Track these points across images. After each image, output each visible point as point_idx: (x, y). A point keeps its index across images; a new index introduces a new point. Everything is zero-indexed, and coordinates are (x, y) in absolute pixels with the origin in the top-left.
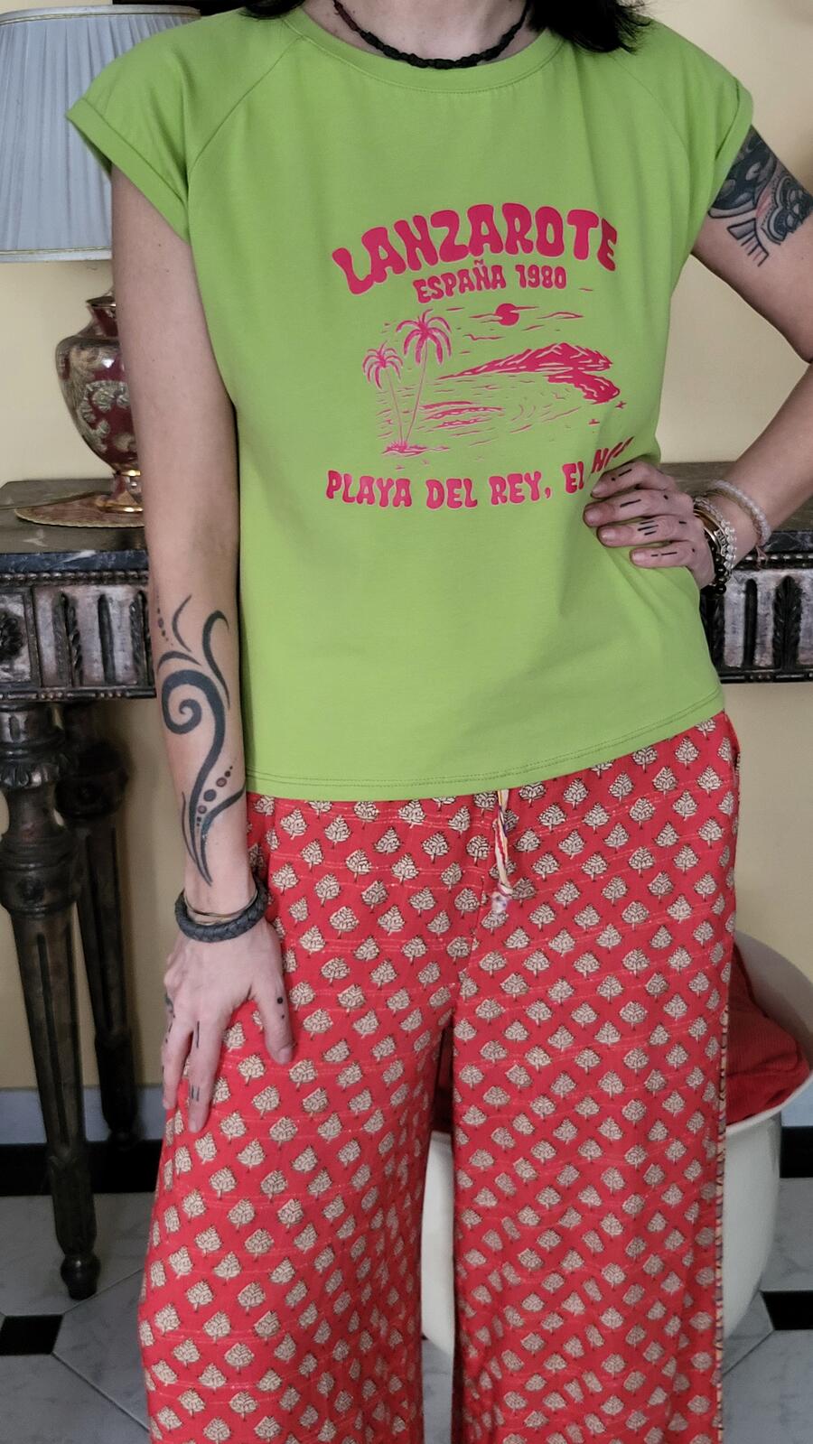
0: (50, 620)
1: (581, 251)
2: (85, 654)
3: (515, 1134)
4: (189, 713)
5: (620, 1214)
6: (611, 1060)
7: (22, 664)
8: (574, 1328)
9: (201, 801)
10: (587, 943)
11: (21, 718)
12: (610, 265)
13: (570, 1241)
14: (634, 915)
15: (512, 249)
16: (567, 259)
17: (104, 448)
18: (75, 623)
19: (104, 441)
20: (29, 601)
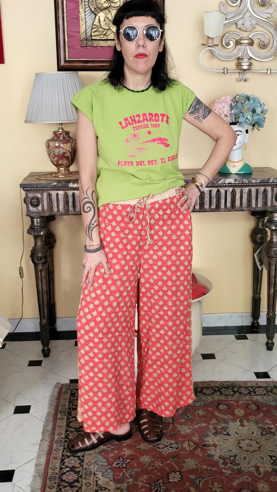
0: (46, 198)
1: (162, 121)
2: (53, 206)
3: (151, 293)
4: (89, 209)
5: (171, 311)
6: (169, 278)
7: (40, 208)
8: (162, 337)
9: (91, 225)
10: (164, 254)
11: (39, 220)
12: (168, 123)
13: (162, 317)
14: (173, 248)
15: (150, 121)
16: (160, 122)
17: (56, 163)
18: (51, 199)
19: (56, 162)
20: (42, 194)
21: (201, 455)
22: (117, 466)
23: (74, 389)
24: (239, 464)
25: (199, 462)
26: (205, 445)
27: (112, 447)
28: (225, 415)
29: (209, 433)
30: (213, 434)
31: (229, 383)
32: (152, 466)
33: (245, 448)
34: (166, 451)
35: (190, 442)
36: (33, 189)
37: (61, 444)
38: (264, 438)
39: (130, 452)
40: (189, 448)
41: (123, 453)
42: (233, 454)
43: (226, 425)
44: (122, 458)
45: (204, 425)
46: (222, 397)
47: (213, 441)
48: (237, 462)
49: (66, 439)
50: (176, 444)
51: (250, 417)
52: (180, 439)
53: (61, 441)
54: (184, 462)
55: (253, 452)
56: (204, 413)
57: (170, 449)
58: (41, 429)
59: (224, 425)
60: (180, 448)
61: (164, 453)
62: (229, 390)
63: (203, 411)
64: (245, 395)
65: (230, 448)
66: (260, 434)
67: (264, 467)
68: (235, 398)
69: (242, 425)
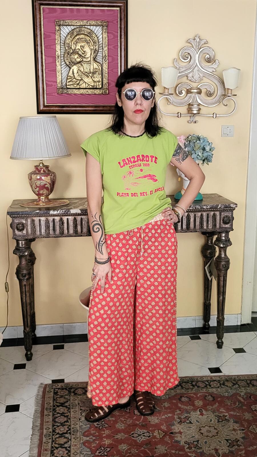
0: (30, 224)
1: (152, 161)
2: (36, 230)
4: (98, 229)
7: (25, 232)
9: (101, 242)
11: (23, 242)
12: (156, 163)
15: (142, 161)
16: (150, 162)
18: (35, 224)
19: (38, 192)
20: (26, 220)
21: (170, 442)
22: (100, 454)
23: (57, 388)
24: (201, 448)
25: (168, 448)
26: (172, 433)
27: (94, 438)
28: (187, 406)
29: (175, 422)
30: (178, 423)
31: (188, 378)
32: (129, 453)
33: (206, 434)
34: (141, 439)
35: (160, 431)
36: (18, 216)
37: (49, 438)
38: (220, 425)
39: (109, 442)
40: (159, 436)
41: (104, 443)
42: (196, 439)
43: (189, 415)
44: (103, 447)
45: (170, 415)
46: (183, 391)
47: (178, 429)
48: (200, 446)
49: (54, 433)
50: (148, 433)
51: (208, 407)
52: (150, 429)
53: (50, 435)
54: (156, 448)
55: (212, 437)
56: (169, 405)
57: (144, 437)
58: (31, 425)
59: (186, 415)
60: (151, 436)
61: (138, 441)
62: (189, 384)
63: (169, 403)
64: (203, 388)
65: (194, 434)
66: (217, 421)
67: (222, 449)
68: (194, 391)
69: (202, 414)
